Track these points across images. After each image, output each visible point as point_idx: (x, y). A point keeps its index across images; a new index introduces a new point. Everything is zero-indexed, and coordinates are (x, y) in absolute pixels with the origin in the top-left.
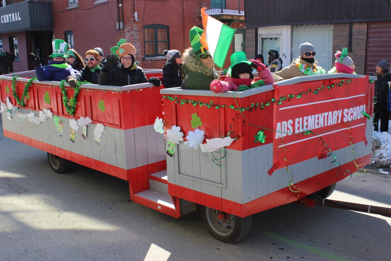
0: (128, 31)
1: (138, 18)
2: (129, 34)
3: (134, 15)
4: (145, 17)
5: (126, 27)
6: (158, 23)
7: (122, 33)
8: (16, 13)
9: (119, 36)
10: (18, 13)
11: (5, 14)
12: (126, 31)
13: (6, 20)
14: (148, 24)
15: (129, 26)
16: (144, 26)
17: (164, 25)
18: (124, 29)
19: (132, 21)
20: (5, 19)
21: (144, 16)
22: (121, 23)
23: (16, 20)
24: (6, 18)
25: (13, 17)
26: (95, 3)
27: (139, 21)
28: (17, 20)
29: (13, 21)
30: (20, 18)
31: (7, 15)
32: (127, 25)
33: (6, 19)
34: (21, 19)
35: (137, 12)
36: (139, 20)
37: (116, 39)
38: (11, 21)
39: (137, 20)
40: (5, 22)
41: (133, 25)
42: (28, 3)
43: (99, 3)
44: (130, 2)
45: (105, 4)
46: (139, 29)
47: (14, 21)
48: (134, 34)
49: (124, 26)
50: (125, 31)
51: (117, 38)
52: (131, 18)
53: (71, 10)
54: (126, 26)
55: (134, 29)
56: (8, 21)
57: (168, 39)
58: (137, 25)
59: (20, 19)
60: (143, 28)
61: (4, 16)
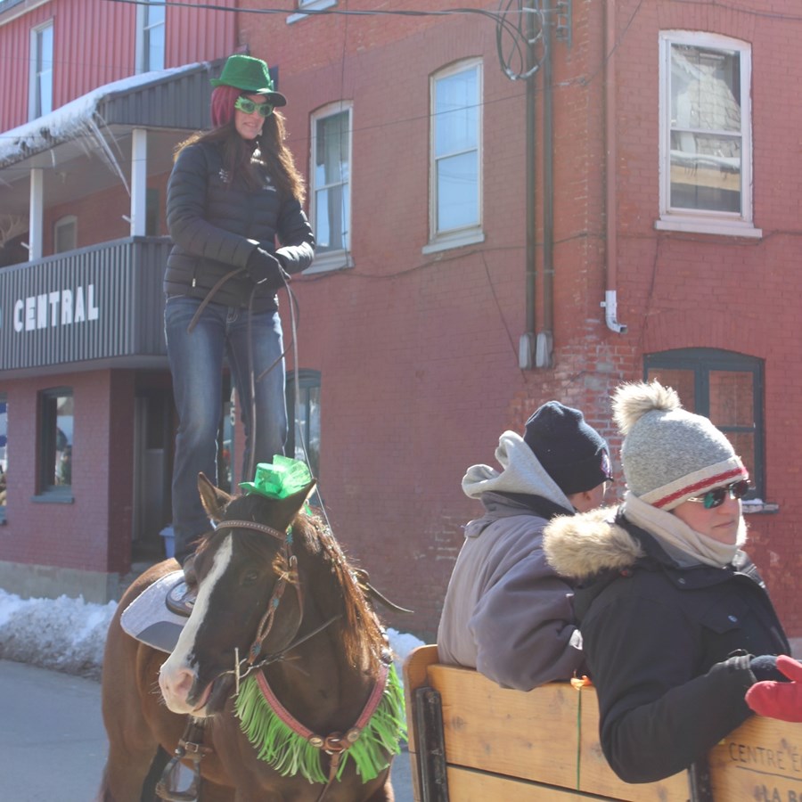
0: (573, 378)
1: (620, 317)
2: (575, 391)
3: (603, 304)
4: (651, 313)
5: (565, 360)
6: (714, 346)
7: (545, 386)
8: (80, 290)
9: (530, 397)
10: (91, 288)
11: (36, 294)
12: (563, 375)
13: (36, 317)
14: (666, 349)
15: (577, 352)
16: (645, 355)
17: (739, 353)
18: (552, 365)
19: (590, 329)
20: (30, 314)
21: (647, 308)
22: (542, 341)
23: (77, 320)
24: (36, 309)
25: (67, 307)
26: (427, 250)
27: (626, 332)
28: (83, 319)
29: (63, 322)
30: (96, 309)
31: (42, 299)
32: (568, 347)
33: (34, 313)
34: (102, 313)
35: (615, 292)
36: (622, 329)
37: (516, 410)
38: (54, 324)
39: (616, 328)
40: (30, 326)
41: (594, 350)
42: (134, 246)
43: (444, 251)
44: (585, 246)
45: (474, 252)
46: (621, 367)
47: (70, 321)
48: (599, 392)
49: (552, 354)
50: (557, 376)
51: (519, 407)
52: (589, 317)
53: (317, 279)
54: (564, 352)
55: (601, 367)
56: (42, 323)
57: (760, 417)
58: (612, 350)
59: (94, 314)
60: (641, 366)
61: (31, 301)
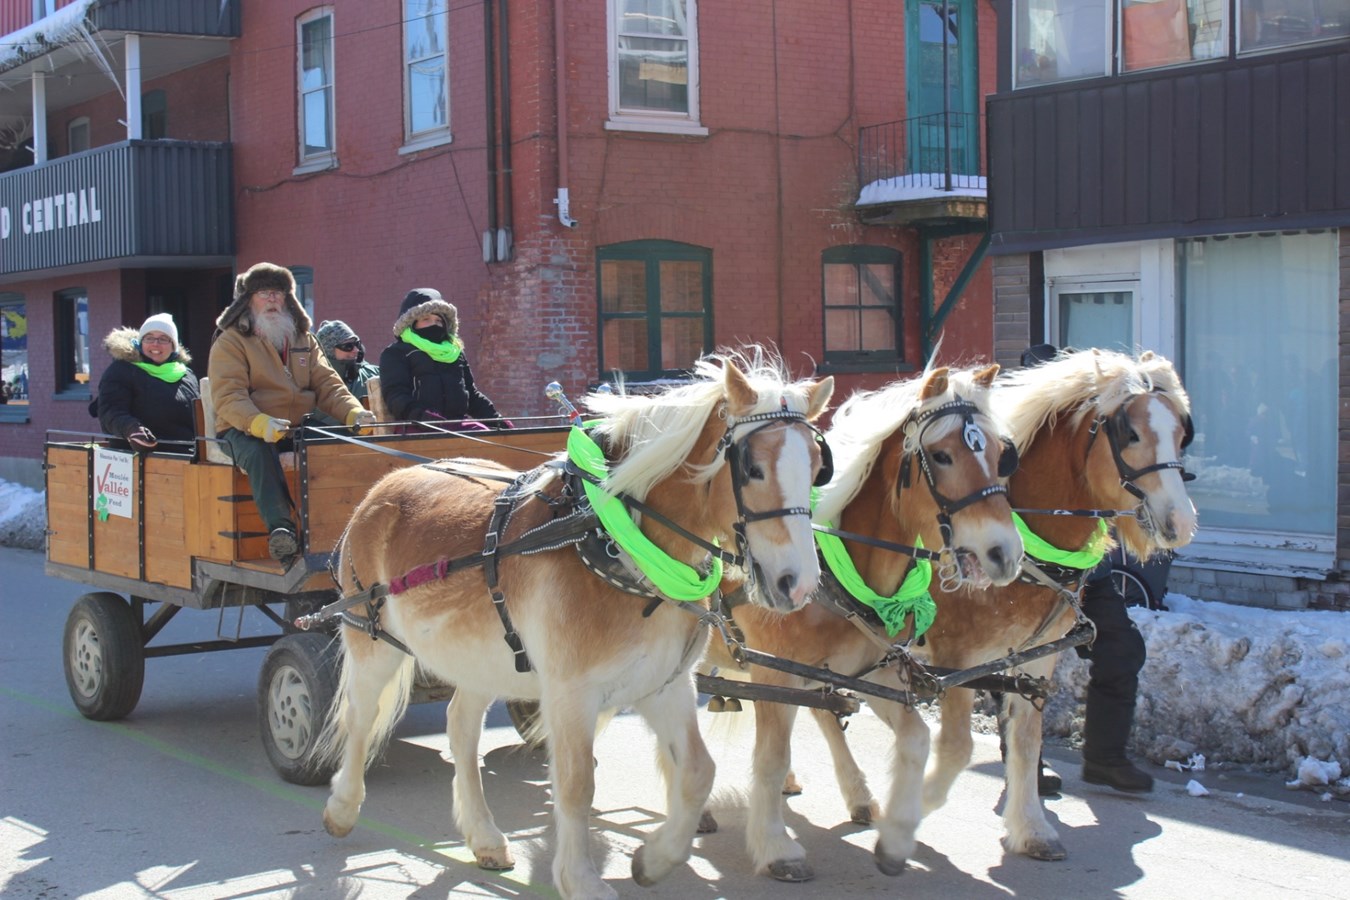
0: (530, 270)
1: (572, 212)
2: (532, 282)
3: (556, 201)
4: (602, 208)
5: (523, 254)
6: (663, 238)
7: (507, 278)
8: (83, 193)
9: (494, 289)
10: (93, 190)
11: (42, 196)
12: (521, 267)
13: (43, 220)
14: (617, 241)
15: (533, 246)
16: (597, 247)
17: (688, 244)
18: (512, 256)
19: (544, 224)
20: (37, 216)
21: (598, 203)
22: (502, 235)
23: (81, 223)
24: (43, 211)
25: (71, 210)
26: (403, 151)
27: (577, 226)
28: (86, 221)
29: (69, 225)
30: (99, 211)
31: (48, 202)
32: (525, 241)
33: (43, 215)
34: (104, 215)
35: (566, 190)
36: (573, 224)
37: (482, 301)
38: (60, 226)
39: (567, 223)
40: (38, 228)
41: (548, 244)
42: (131, 149)
43: (418, 152)
44: (538, 147)
45: (443, 153)
46: (574, 259)
47: (75, 223)
48: (554, 283)
49: (511, 248)
50: (517, 268)
51: (485, 298)
52: (543, 213)
53: (307, 179)
54: (522, 246)
55: (555, 260)
56: (50, 226)
57: (708, 303)
58: (566, 244)
59: (96, 216)
60: (594, 257)
61: (37, 204)
